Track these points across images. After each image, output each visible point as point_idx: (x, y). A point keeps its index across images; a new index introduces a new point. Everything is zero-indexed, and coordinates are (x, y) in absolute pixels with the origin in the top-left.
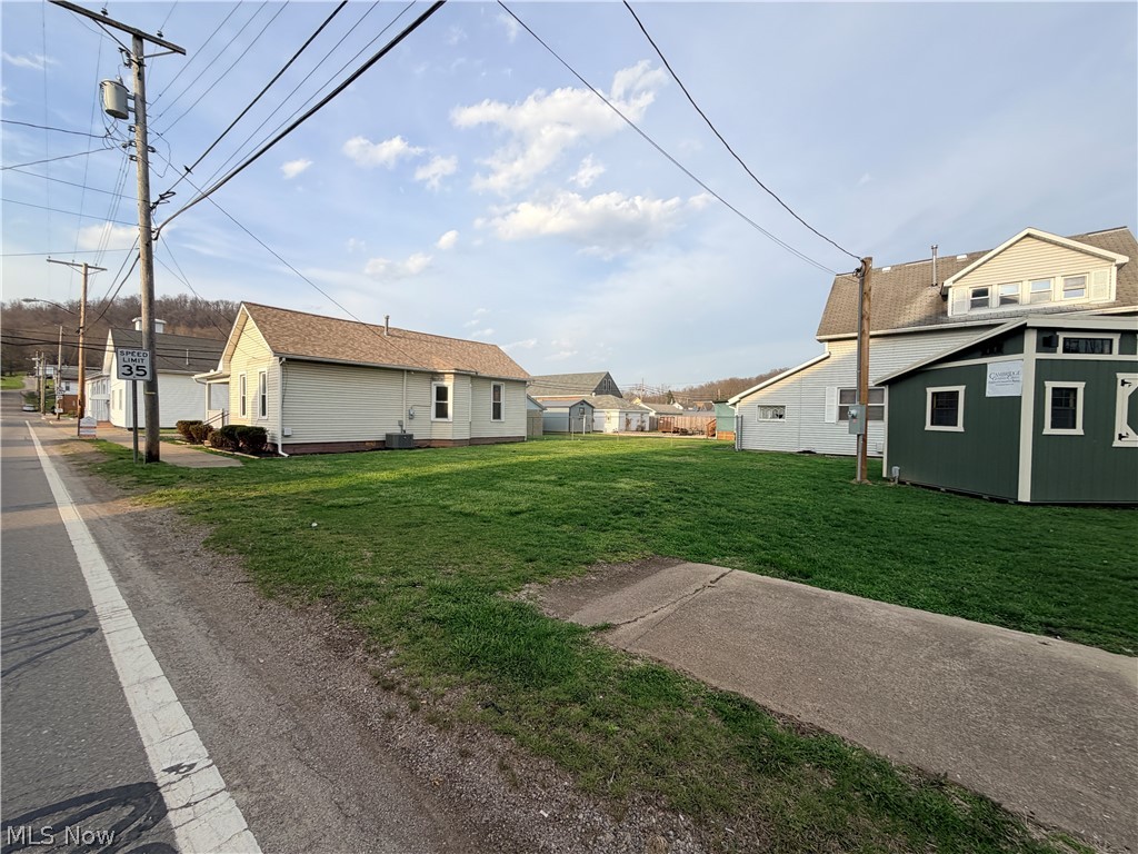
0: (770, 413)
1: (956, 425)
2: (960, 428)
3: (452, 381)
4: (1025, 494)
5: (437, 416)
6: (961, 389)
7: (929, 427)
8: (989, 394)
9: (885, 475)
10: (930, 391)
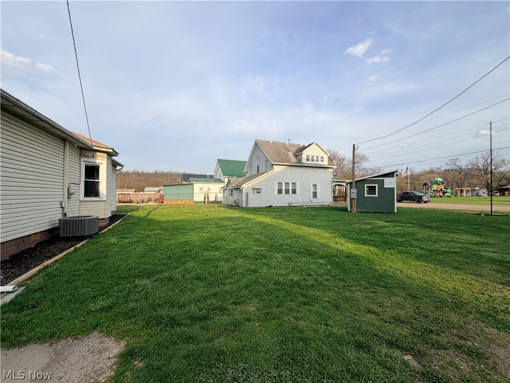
0: (255, 191)
1: (375, 194)
2: (377, 195)
3: (106, 159)
4: (396, 211)
5: (86, 195)
6: (377, 185)
7: (366, 195)
8: (385, 187)
9: (349, 210)
10: (366, 185)
